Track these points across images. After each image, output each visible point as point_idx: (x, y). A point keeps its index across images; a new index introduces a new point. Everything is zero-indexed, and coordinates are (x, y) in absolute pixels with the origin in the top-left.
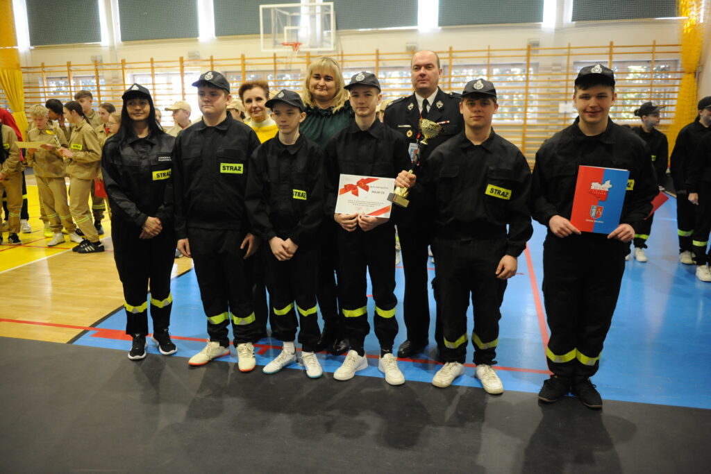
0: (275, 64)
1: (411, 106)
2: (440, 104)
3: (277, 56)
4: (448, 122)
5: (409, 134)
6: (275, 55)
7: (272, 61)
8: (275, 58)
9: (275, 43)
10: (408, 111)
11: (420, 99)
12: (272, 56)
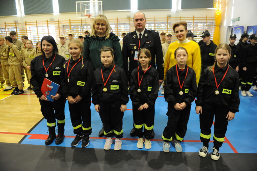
0: (81, 22)
1: (134, 36)
2: (146, 35)
3: (82, 19)
4: (150, 42)
5: (135, 47)
6: (81, 19)
7: (80, 21)
8: (81, 20)
9: (82, 15)
10: (133, 38)
11: (138, 33)
12: (80, 20)
